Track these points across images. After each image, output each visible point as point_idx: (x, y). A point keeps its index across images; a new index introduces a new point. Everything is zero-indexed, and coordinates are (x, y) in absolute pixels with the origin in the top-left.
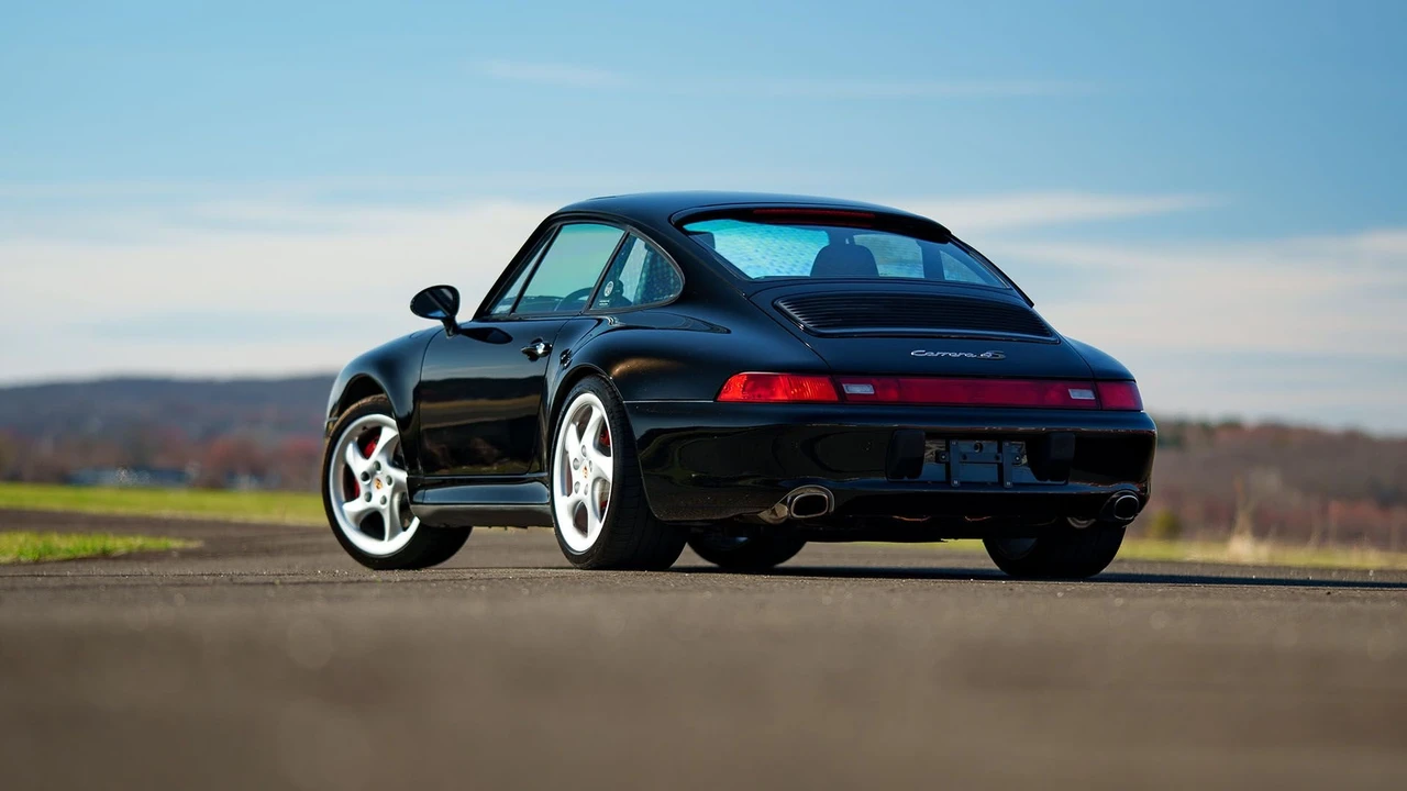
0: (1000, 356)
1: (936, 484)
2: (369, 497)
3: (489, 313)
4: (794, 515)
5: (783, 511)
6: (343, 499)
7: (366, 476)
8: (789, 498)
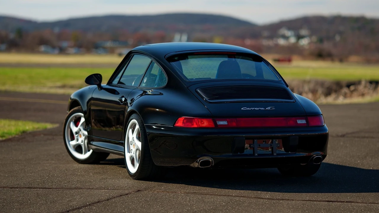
0: (273, 109)
1: (250, 155)
2: (78, 140)
3: (112, 83)
4: (200, 167)
5: (196, 165)
6: (70, 140)
7: (77, 133)
8: (198, 161)
